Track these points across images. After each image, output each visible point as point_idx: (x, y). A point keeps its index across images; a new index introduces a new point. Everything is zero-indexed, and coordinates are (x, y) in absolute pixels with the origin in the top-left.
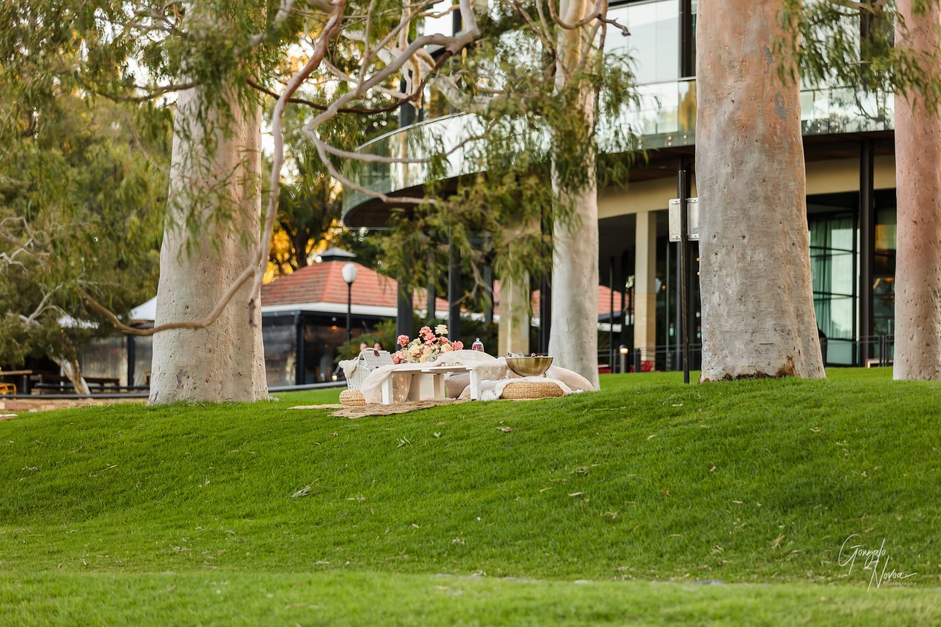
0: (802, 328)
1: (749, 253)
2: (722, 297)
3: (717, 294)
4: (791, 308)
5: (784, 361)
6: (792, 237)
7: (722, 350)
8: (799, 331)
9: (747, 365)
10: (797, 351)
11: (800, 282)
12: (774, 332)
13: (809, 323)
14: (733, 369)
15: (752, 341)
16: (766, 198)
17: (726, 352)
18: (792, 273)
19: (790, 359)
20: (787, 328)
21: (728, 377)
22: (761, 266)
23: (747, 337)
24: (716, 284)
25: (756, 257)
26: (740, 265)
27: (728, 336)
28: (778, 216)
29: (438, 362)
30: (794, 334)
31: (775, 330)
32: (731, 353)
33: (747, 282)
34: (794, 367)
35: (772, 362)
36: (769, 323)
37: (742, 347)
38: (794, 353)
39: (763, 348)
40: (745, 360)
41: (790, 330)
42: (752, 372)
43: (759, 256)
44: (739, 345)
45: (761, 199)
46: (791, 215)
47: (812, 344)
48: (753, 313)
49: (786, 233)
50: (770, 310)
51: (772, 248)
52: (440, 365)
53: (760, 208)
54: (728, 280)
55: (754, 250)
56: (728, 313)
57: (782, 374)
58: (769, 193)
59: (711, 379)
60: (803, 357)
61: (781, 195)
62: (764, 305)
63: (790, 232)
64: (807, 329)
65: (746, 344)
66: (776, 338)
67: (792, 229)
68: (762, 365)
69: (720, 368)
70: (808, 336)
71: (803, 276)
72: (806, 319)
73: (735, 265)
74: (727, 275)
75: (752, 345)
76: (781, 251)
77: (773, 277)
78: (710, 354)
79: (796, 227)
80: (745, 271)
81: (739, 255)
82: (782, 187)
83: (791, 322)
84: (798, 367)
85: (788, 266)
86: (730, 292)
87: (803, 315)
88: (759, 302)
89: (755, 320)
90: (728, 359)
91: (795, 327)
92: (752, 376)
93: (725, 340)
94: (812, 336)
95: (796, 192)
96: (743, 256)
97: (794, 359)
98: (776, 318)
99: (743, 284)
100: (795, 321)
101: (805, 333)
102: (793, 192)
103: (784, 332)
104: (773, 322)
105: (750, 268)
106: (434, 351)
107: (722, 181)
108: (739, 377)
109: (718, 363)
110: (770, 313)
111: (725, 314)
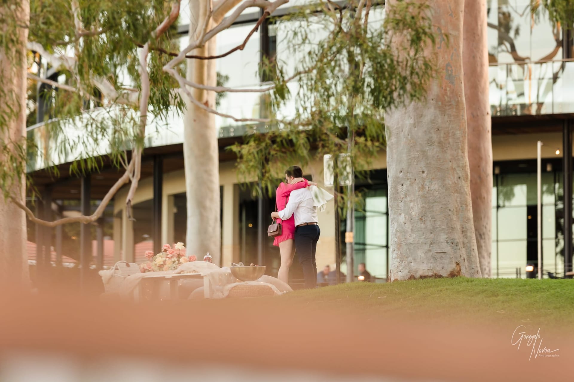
0: (466, 241)
1: (427, 184)
2: (407, 217)
3: (403, 215)
4: (458, 226)
5: (454, 266)
6: (458, 172)
7: (407, 258)
8: (464, 244)
9: (426, 268)
10: (462, 258)
11: (464, 206)
12: (446, 244)
13: (471, 237)
14: (416, 271)
15: (430, 251)
16: (439, 143)
17: (410, 259)
18: (458, 200)
19: (458, 264)
20: (456, 241)
21: (412, 277)
22: (436, 194)
23: (427, 247)
24: (402, 208)
25: (432, 187)
26: (421, 193)
27: (412, 247)
28: (448, 156)
29: (178, 270)
30: (460, 246)
31: (447, 242)
32: (414, 259)
33: (426, 206)
34: (460, 270)
35: (446, 266)
36: (443, 237)
37: (423, 255)
38: (460, 260)
39: (439, 256)
40: (425, 265)
41: (457, 243)
42: (430, 274)
43: (435, 186)
44: (420, 253)
45: (436, 143)
46: (457, 156)
47: (472, 253)
48: (431, 230)
49: (454, 169)
50: (443, 227)
51: (444, 180)
52: (180, 273)
53: (435, 150)
54: (412, 204)
55: (431, 182)
56: (412, 229)
57: (453, 275)
58: (442, 139)
59: (399, 279)
60: (466, 263)
61: (451, 140)
62: (438, 223)
63: (457, 169)
64: (470, 242)
65: (426, 253)
66: (448, 249)
67: (458, 166)
68: (438, 268)
69: (406, 271)
70: (470, 247)
71: (466, 202)
72: (469, 234)
73: (417, 194)
74: (411, 201)
75: (430, 254)
76: (451, 183)
77: (445, 203)
78: (398, 260)
79: (461, 165)
80: (424, 197)
81: (420, 185)
82: (451, 134)
83: (458, 236)
84: (463, 270)
85: (456, 194)
86: (413, 213)
87: (467, 231)
88: (435, 221)
89: (432, 235)
90: (412, 264)
91: (461, 240)
92: (431, 277)
93: (409, 250)
94: (473, 248)
95: (461, 139)
96: (423, 187)
97: (460, 264)
98: (448, 233)
99: (423, 207)
100: (461, 236)
101: (468, 245)
102: (458, 139)
103: (454, 244)
104: (446, 236)
105: (428, 195)
106: (174, 262)
107: (406, 129)
108: (421, 277)
109: (405, 267)
110: (443, 229)
111: (409, 230)
